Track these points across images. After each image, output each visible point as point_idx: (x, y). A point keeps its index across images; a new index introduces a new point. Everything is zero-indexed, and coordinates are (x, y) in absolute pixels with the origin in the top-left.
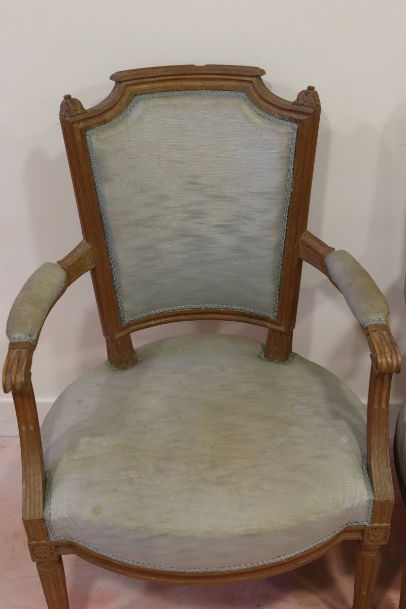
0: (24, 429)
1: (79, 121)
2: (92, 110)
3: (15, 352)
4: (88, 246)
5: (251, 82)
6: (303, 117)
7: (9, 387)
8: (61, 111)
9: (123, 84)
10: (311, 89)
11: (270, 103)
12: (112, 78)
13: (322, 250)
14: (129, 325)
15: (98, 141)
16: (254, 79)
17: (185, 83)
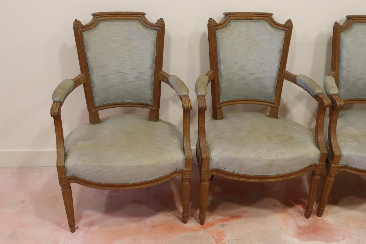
0: (57, 134)
1: (80, 28)
2: (85, 25)
3: (55, 104)
4: (83, 75)
5: (141, 17)
6: (159, 28)
7: (53, 114)
8: (74, 25)
9: (96, 17)
10: (162, 19)
11: (147, 24)
12: (92, 15)
13: (167, 76)
14: (97, 107)
15: (87, 36)
16: (142, 16)
17: (118, 17)
